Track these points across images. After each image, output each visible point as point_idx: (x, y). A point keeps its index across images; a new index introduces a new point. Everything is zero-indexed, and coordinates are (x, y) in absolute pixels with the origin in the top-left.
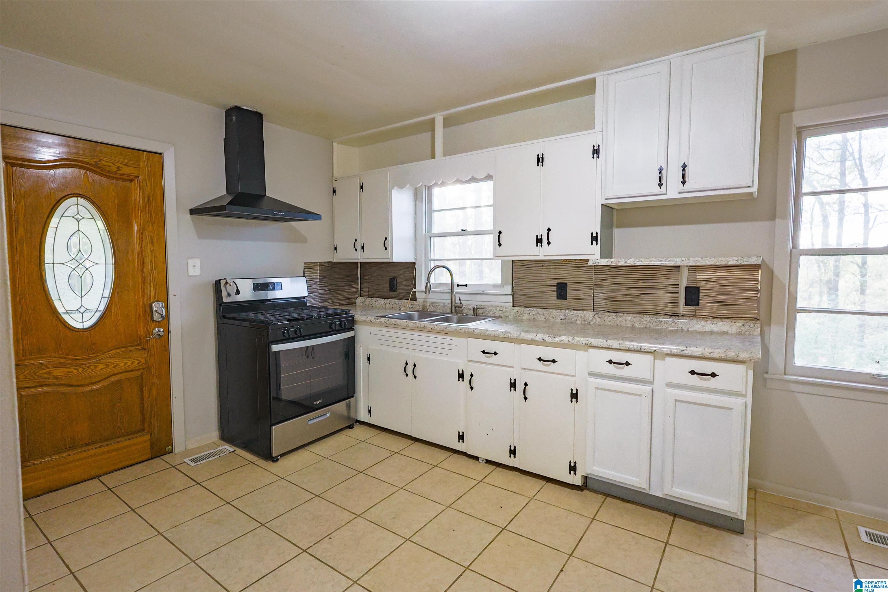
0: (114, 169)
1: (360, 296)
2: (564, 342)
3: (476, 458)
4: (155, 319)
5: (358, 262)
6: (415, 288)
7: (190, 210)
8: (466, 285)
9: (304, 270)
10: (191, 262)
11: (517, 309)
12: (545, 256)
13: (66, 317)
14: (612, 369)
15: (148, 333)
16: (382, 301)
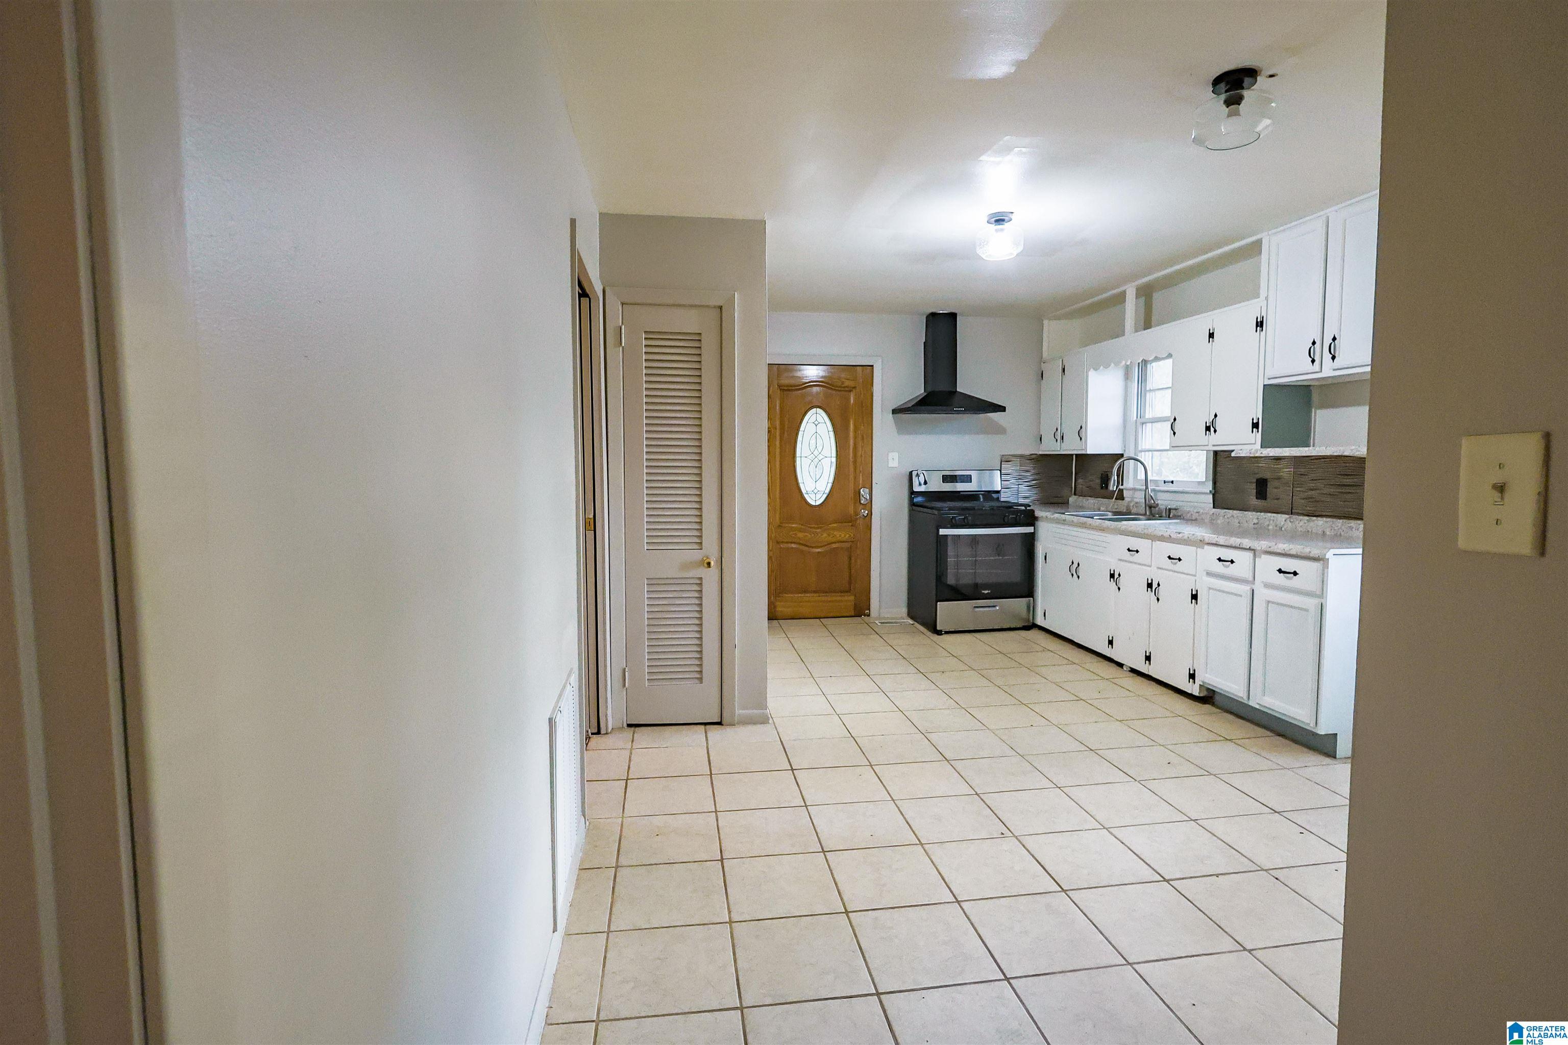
0: (839, 384)
1: (1075, 494)
2: (1185, 538)
3: (1120, 665)
4: (862, 502)
5: (1072, 455)
6: (1122, 485)
7: (892, 410)
8: (1172, 482)
9: (1001, 463)
10: (891, 455)
11: (1214, 510)
12: (1214, 446)
13: (806, 496)
14: (1219, 568)
15: (856, 514)
16: (1091, 501)
